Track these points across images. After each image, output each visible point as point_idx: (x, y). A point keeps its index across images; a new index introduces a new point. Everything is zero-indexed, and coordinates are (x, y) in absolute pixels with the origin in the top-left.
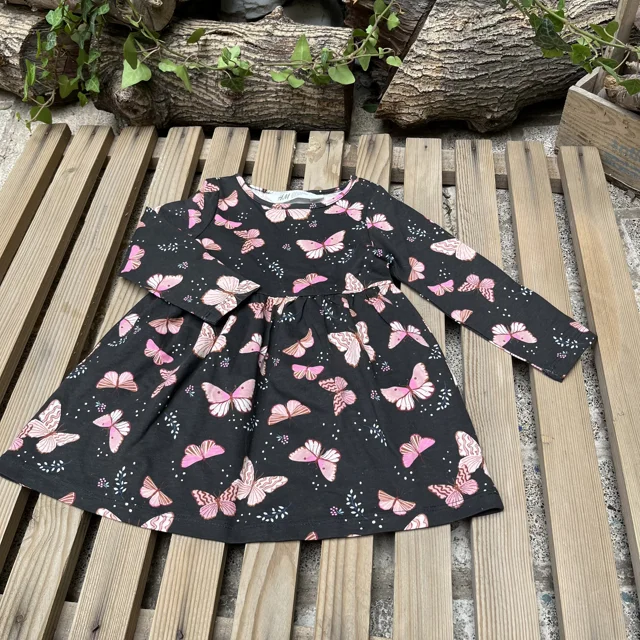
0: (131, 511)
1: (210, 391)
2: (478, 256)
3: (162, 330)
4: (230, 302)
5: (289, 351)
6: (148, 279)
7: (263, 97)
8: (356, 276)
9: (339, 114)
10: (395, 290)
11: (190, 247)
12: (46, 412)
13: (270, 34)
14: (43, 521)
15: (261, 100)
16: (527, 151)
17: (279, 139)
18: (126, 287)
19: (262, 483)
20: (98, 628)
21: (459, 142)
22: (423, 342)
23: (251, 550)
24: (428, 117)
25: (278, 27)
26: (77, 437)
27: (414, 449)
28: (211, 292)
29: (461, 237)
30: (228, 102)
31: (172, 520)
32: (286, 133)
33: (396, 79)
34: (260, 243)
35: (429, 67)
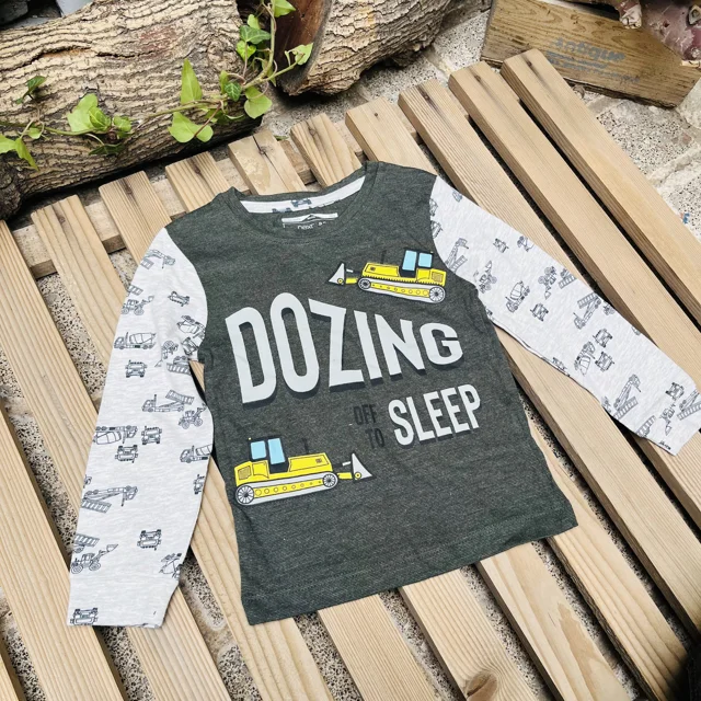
7: (153, 124)
13: (126, 31)
15: (152, 129)
16: (478, 79)
17: (198, 171)
32: (198, 158)
33: (325, 46)
35: (360, 17)
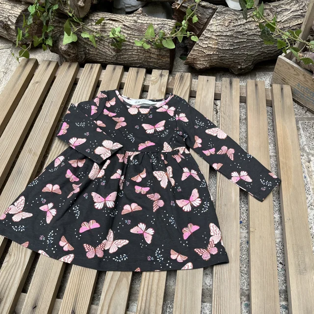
0: (54, 252)
1: (95, 196)
2: (228, 137)
3: (75, 165)
4: (108, 153)
5: (134, 179)
6: (69, 139)
7: (131, 52)
8: (169, 144)
9: (167, 62)
10: (187, 152)
11: (91, 125)
12: (18, 202)
13: (136, 22)
14: (13, 254)
15: (130, 53)
16: (256, 85)
17: (138, 72)
18: (59, 142)
19: (117, 243)
20: (35, 307)
21: (224, 79)
22: (198, 178)
23: (109, 274)
24: (210, 66)
25: (140, 18)
26: (31, 215)
27: (189, 230)
28: (99, 147)
29: (220, 128)
30: (114, 53)
31: (73, 257)
32: (141, 69)
33: (195, 48)
34: (125, 124)
35: (211, 43)
